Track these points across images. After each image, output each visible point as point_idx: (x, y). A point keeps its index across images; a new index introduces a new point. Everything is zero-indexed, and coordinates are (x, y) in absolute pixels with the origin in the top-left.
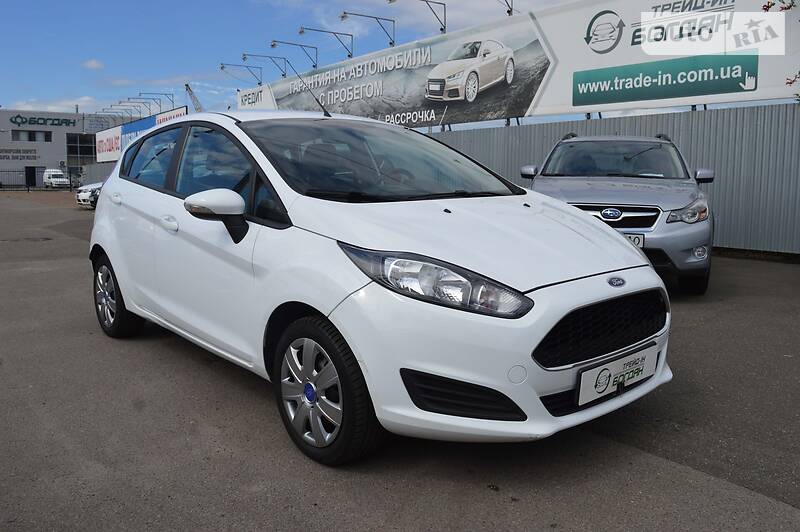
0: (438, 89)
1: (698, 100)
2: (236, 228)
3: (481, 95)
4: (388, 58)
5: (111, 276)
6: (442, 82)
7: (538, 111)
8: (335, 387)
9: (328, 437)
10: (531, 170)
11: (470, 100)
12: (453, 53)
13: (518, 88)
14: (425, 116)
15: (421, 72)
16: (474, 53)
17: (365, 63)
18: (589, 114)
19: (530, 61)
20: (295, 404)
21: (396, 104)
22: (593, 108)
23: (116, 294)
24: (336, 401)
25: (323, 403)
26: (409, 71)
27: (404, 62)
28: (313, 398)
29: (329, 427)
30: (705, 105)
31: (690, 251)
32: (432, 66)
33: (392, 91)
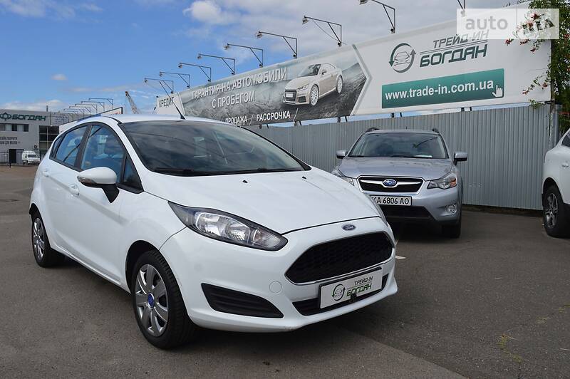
0: (292, 96)
1: (466, 104)
2: (111, 193)
3: (320, 101)
4: (259, 75)
5: (41, 225)
6: (294, 92)
7: (359, 112)
8: (164, 296)
9: (161, 329)
10: (343, 153)
11: (314, 104)
12: (302, 71)
13: (345, 96)
14: (283, 115)
15: (281, 85)
16: (315, 72)
17: (243, 79)
18: (393, 114)
19: (353, 78)
20: (143, 307)
21: (263, 107)
22: (396, 110)
23: (44, 237)
24: (165, 306)
25: (158, 307)
26: (272, 84)
27: (269, 78)
28: (153, 304)
29: (161, 323)
30: (471, 108)
31: (444, 208)
32: (288, 81)
33: (261, 97)
